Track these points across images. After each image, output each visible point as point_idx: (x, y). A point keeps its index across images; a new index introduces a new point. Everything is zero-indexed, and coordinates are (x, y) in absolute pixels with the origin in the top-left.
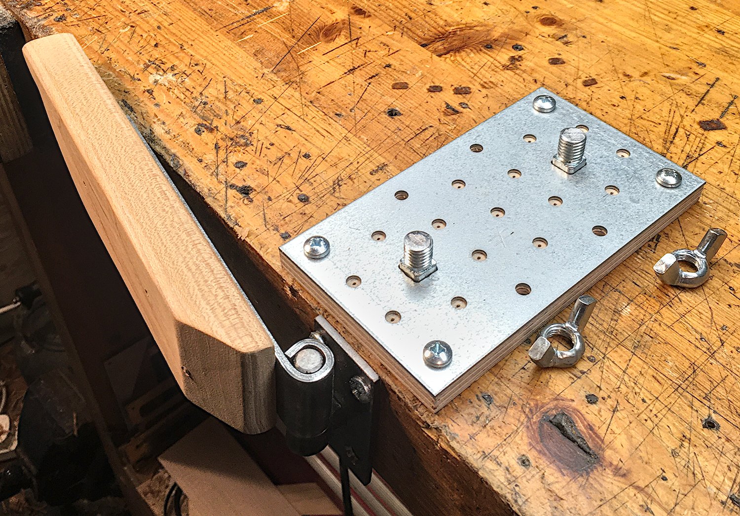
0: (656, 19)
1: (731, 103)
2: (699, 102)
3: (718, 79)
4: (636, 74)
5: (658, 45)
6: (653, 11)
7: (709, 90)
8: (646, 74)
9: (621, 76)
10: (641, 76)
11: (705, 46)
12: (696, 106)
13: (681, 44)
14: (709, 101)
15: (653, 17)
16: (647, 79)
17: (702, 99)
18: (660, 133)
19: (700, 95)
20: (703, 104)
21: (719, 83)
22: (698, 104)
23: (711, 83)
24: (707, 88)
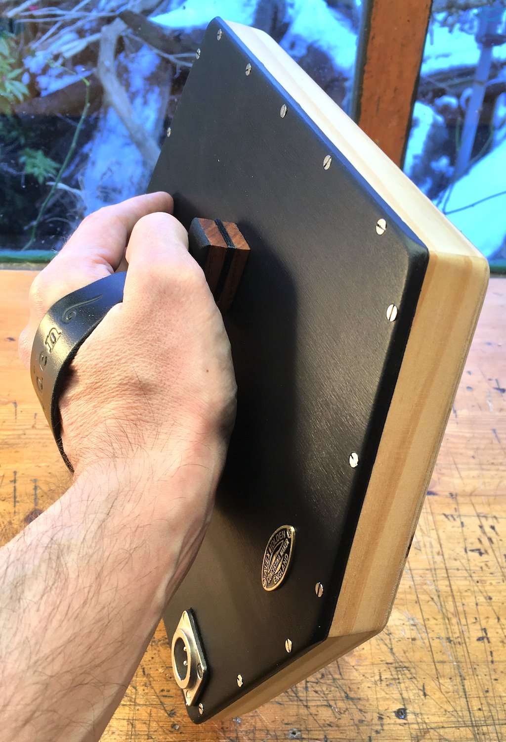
1: (36, 488)
2: (15, 502)
3: (15, 473)
7: (15, 487)
12: (15, 506)
14: (20, 496)
17: (15, 497)
19: (12, 495)
20: (18, 502)
21: (17, 475)
22: (15, 504)
23: (13, 479)
24: (13, 485)
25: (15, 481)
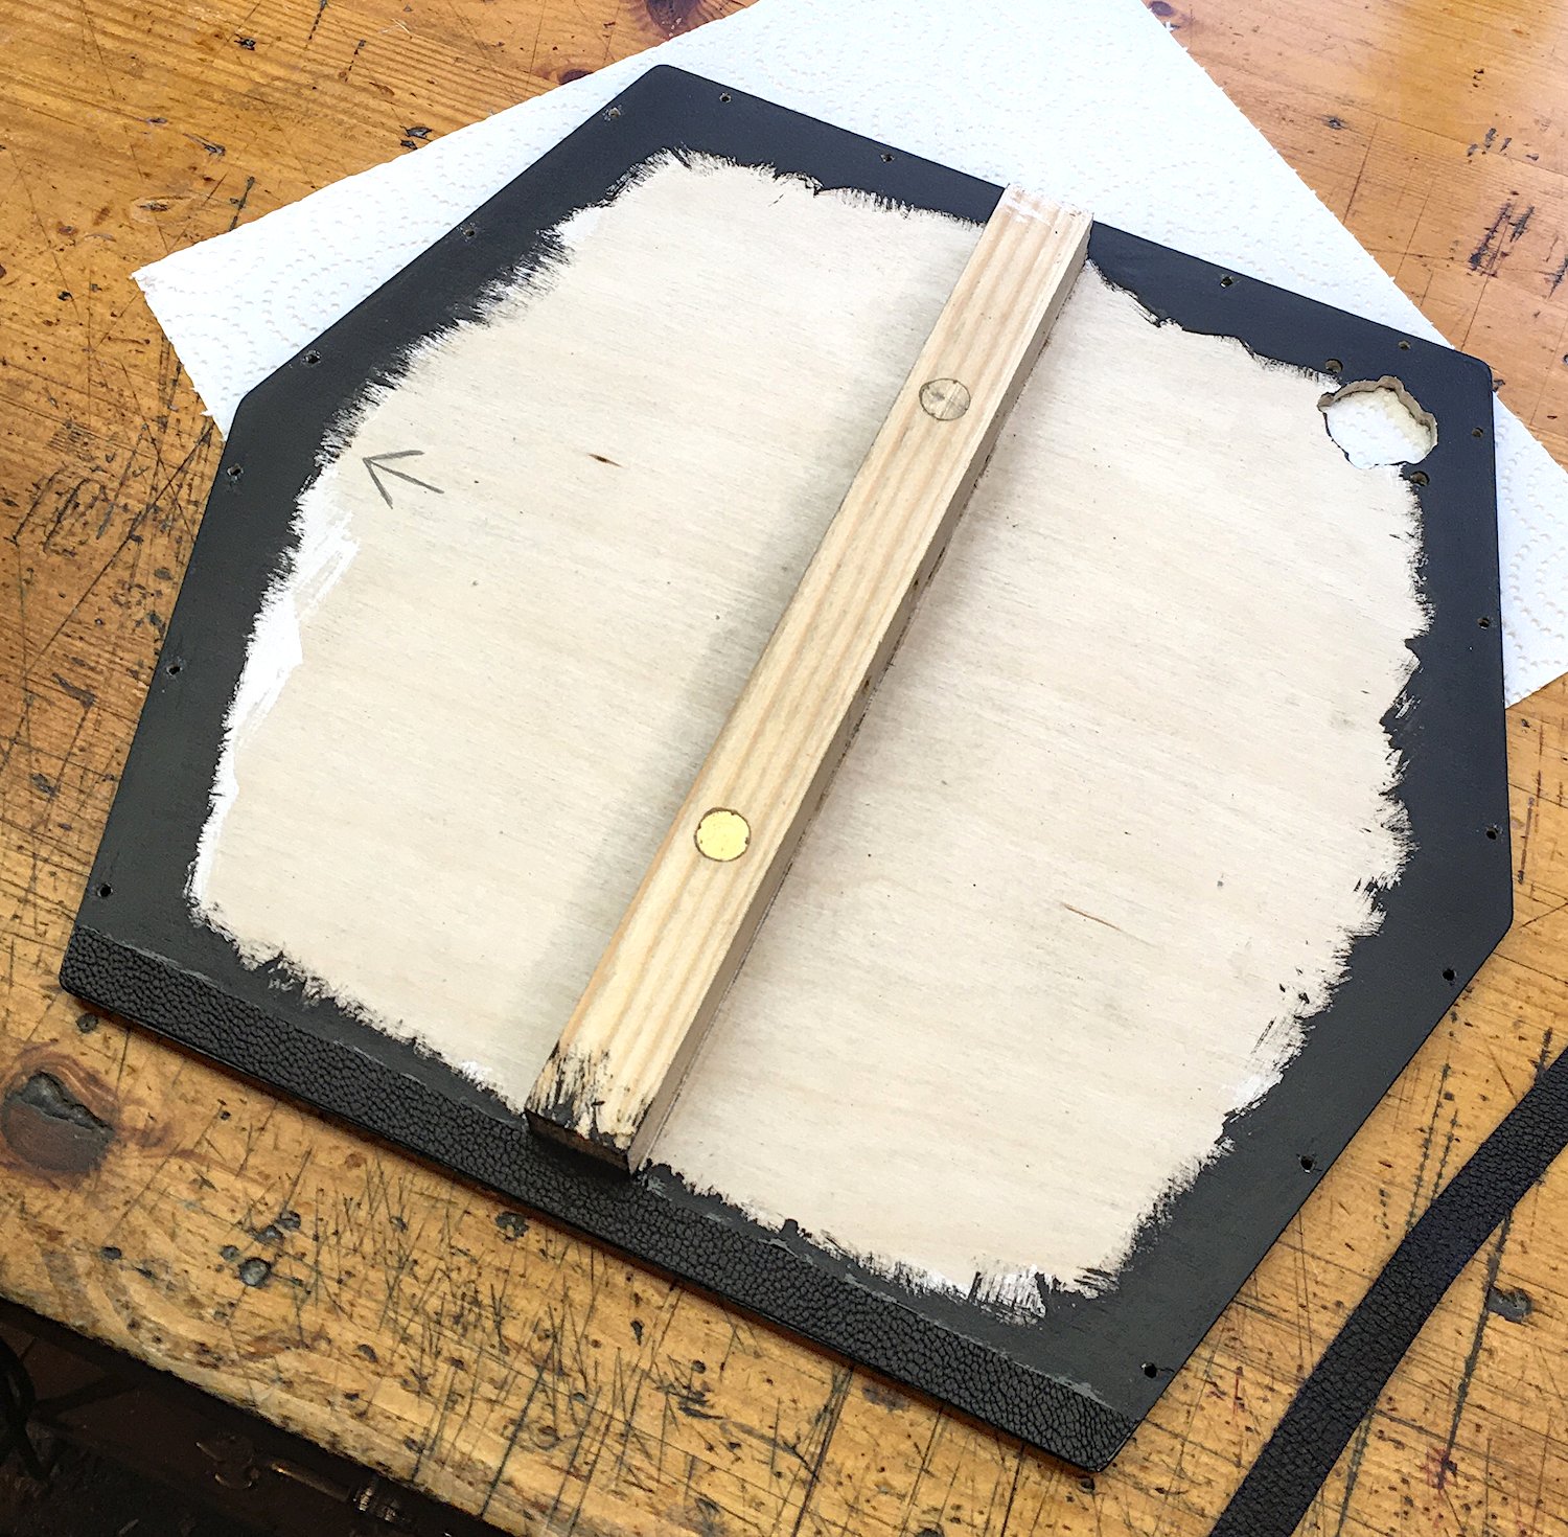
0: (108, 44)
4: (83, 221)
5: (120, 121)
6: (99, 22)
8: (105, 212)
9: (53, 236)
10: (97, 223)
11: (217, 95)
13: (169, 104)
15: (101, 40)
16: (110, 226)
18: (152, 366)
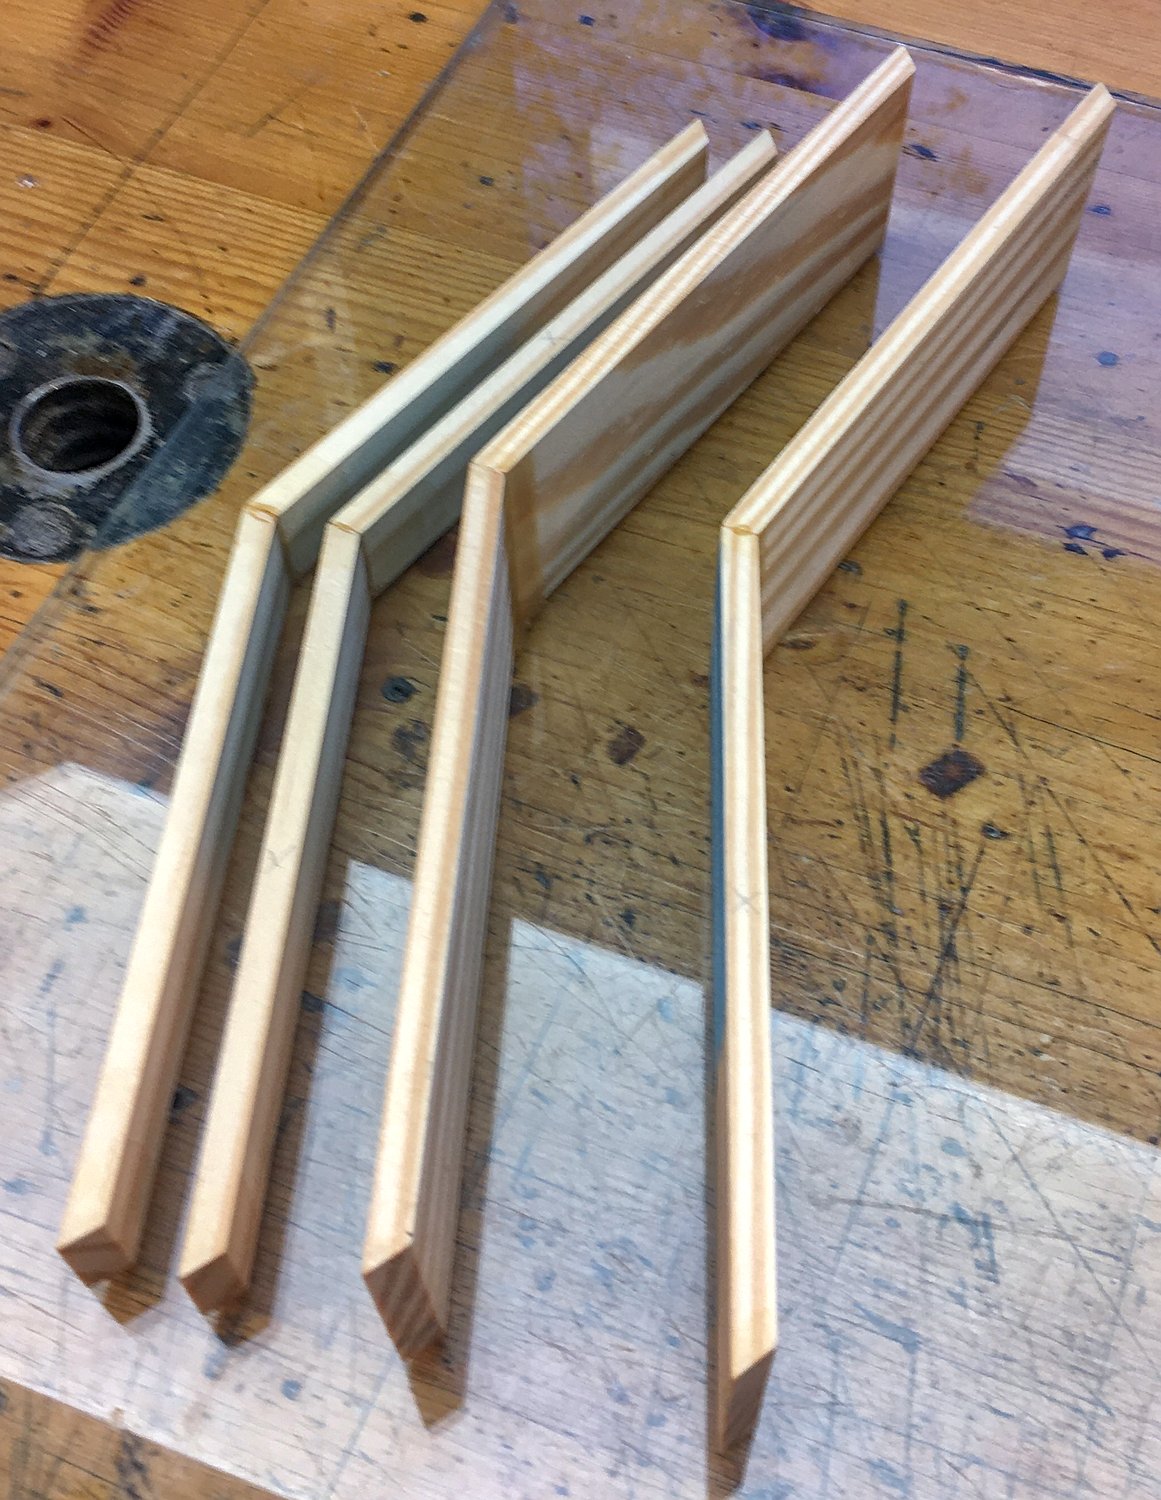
1: (962, 678)
2: (896, 705)
3: (903, 607)
7: (898, 654)
12: (893, 720)
14: (915, 692)
17: (897, 691)
19: (888, 680)
20: (906, 709)
21: (910, 618)
22: (895, 713)
23: (894, 626)
24: (891, 646)
25: (899, 635)
